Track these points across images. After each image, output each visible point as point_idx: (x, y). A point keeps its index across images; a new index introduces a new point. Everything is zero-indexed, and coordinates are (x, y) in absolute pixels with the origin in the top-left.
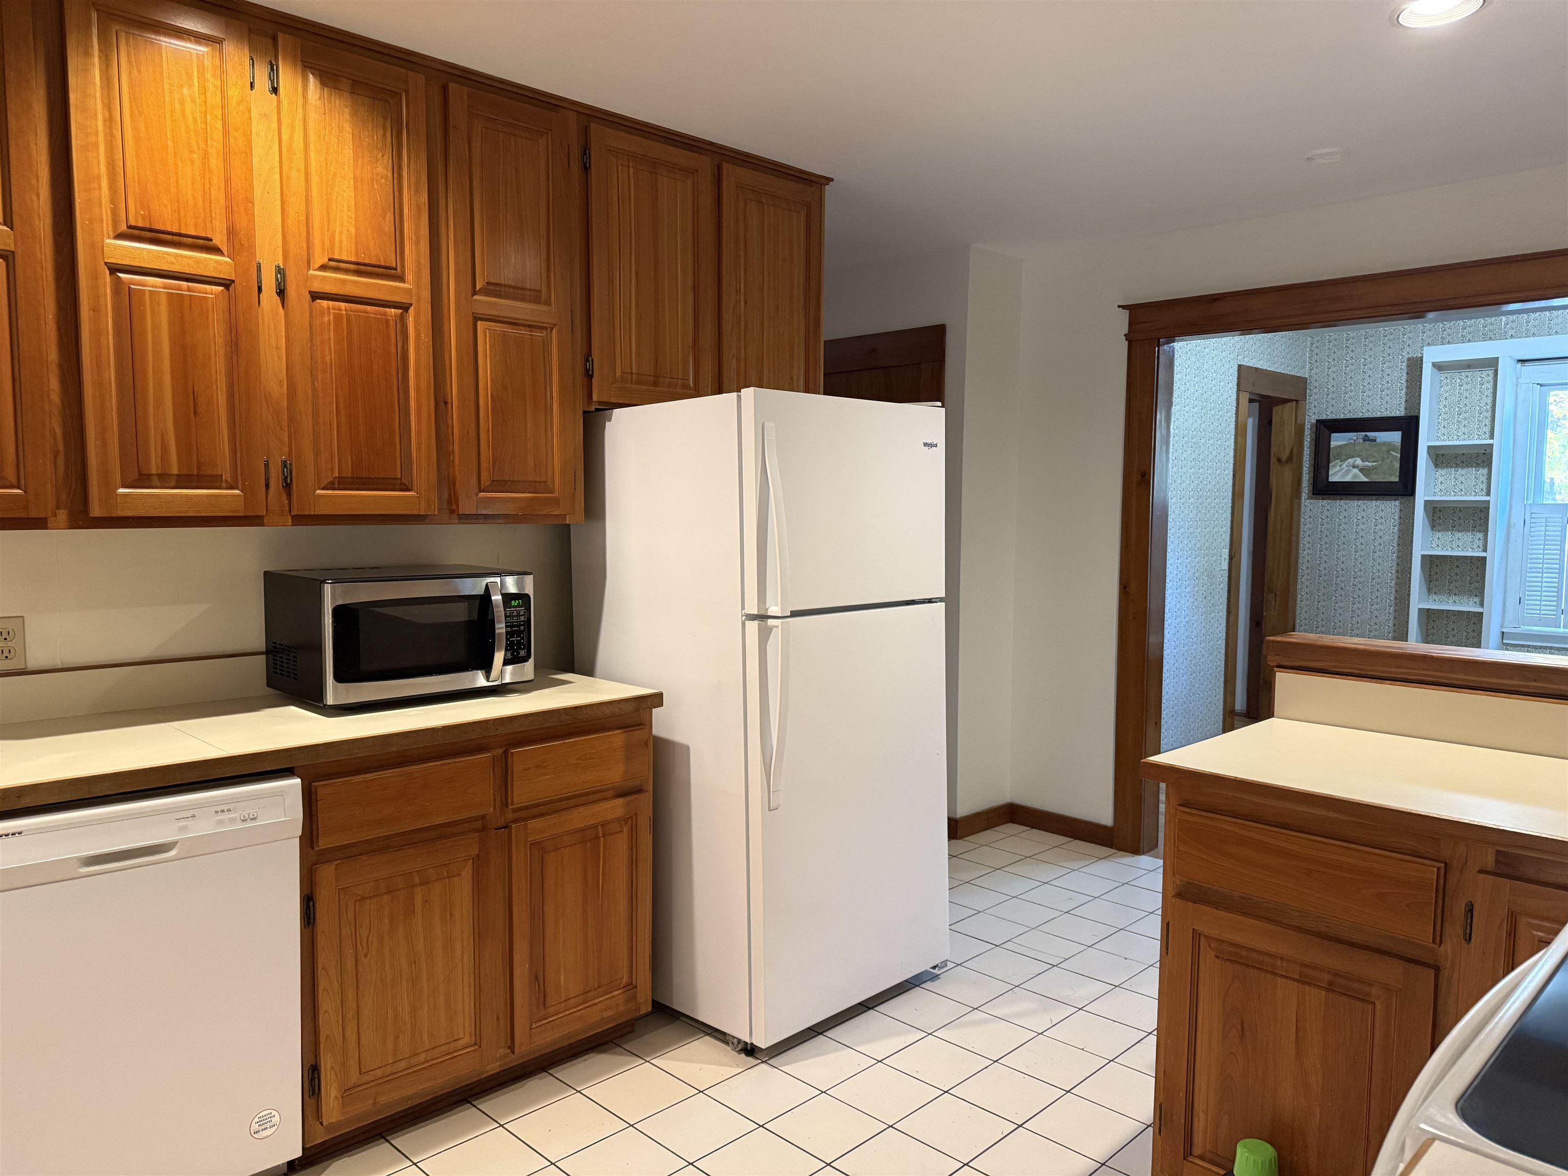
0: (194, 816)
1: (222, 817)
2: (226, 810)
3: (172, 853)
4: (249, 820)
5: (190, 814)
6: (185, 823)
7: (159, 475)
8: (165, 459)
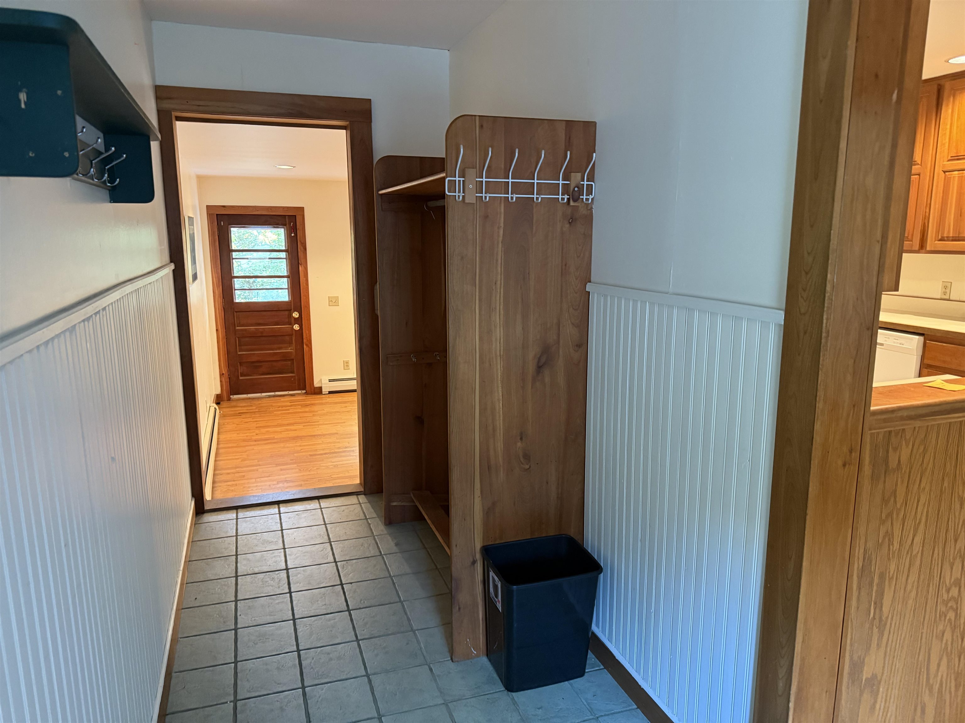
7: (947, 237)
8: (949, 232)
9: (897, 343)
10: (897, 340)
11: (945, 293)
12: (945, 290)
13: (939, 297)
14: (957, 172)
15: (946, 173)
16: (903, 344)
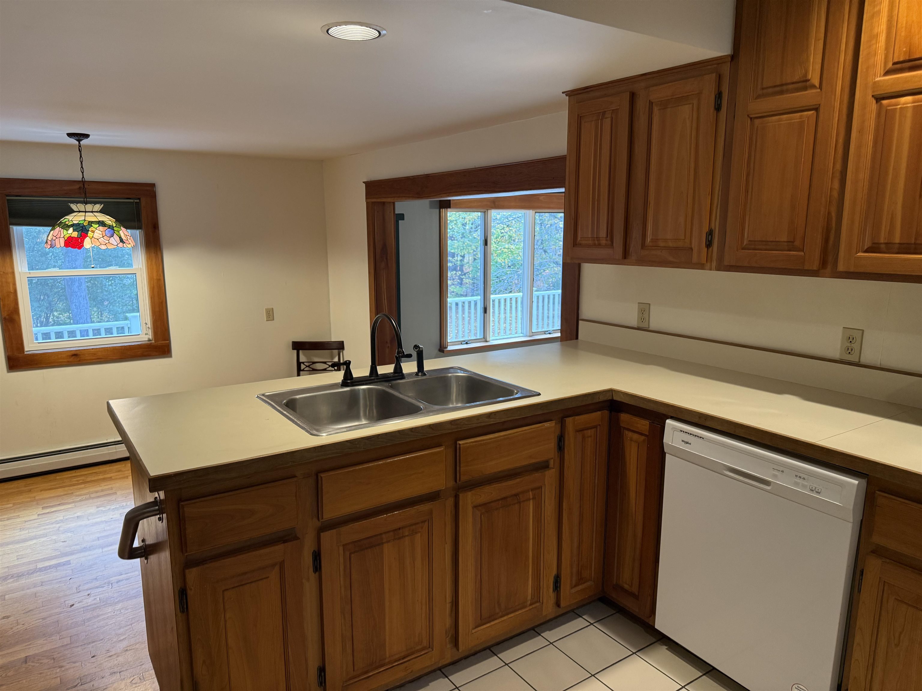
0: (783, 471)
1: (798, 481)
2: (802, 478)
3: (768, 488)
4: (815, 491)
5: (781, 469)
6: (777, 473)
7: (886, 244)
8: (891, 232)
9: (804, 487)
10: (804, 479)
11: (850, 351)
12: (849, 345)
13: (836, 354)
14: (909, 98)
15: (885, 102)
16: (818, 493)
